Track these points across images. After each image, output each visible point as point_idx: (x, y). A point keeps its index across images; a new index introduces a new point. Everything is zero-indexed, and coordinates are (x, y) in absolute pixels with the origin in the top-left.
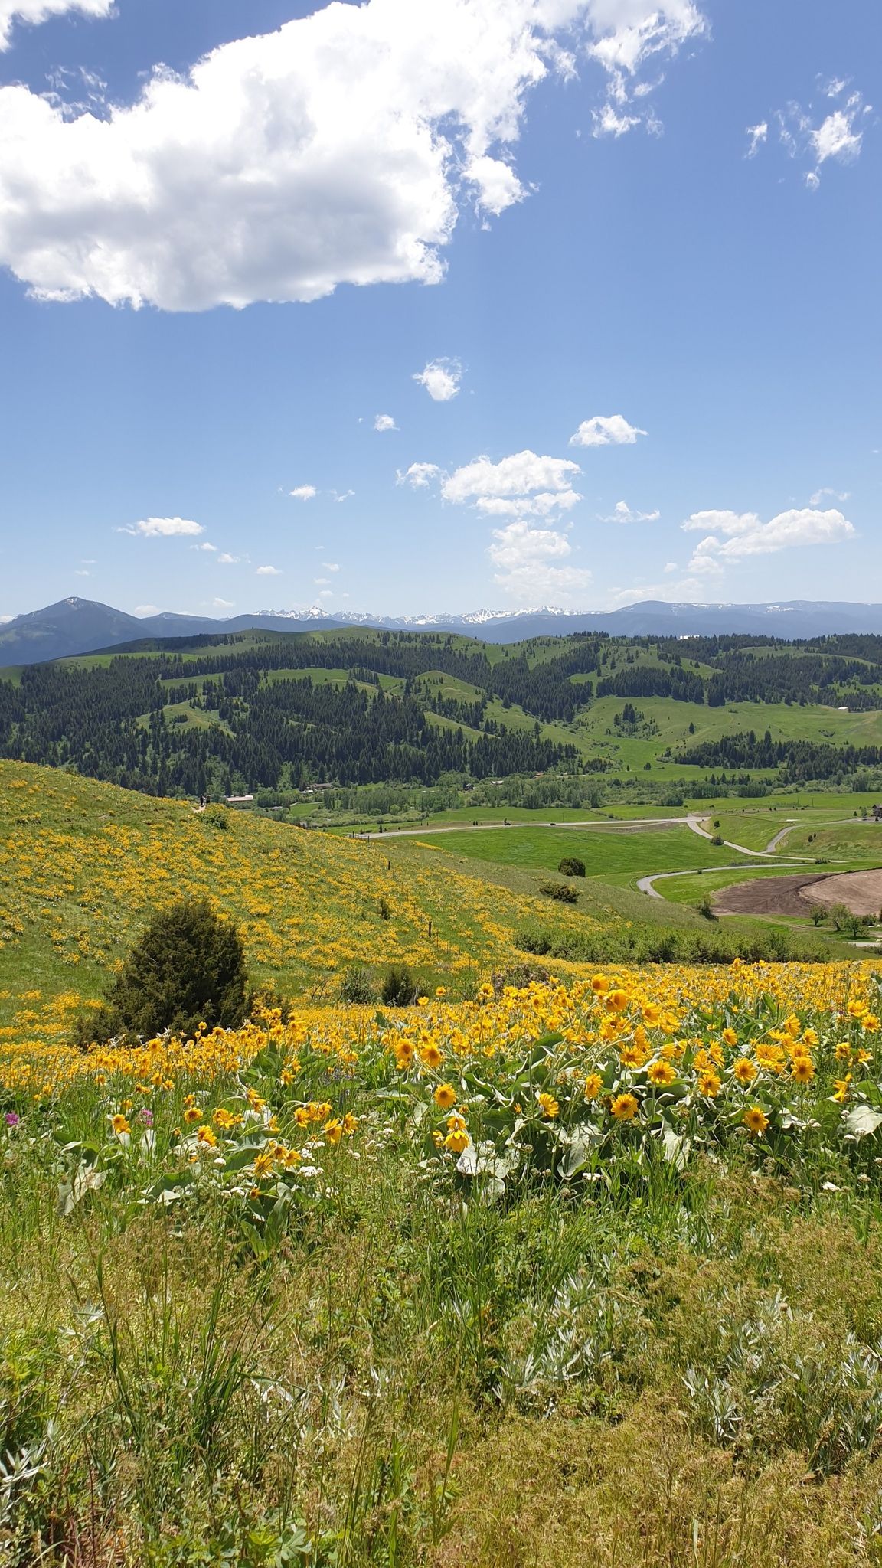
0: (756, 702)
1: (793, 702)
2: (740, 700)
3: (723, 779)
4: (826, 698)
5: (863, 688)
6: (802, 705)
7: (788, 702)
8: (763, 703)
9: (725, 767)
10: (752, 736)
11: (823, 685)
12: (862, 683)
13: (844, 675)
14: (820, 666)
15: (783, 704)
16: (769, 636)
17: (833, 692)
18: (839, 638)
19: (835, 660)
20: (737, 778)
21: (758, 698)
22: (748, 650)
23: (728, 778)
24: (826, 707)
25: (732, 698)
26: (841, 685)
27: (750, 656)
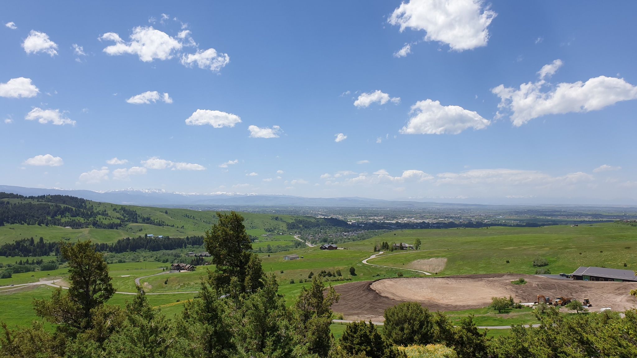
0: (22, 224)
1: (42, 225)
2: (13, 223)
3: (27, 262)
4: (56, 223)
5: (73, 218)
6: (47, 225)
7: (39, 224)
8: (26, 224)
9: (21, 256)
10: (32, 240)
11: (52, 217)
12: (71, 216)
13: (63, 213)
14: (49, 208)
15: (37, 225)
16: (15, 193)
17: (59, 220)
18: (52, 196)
19: (56, 206)
20: (35, 261)
21: (23, 222)
22: (6, 200)
23: (30, 262)
24: (60, 227)
25: (8, 222)
26: (61, 217)
27: (8, 203)
